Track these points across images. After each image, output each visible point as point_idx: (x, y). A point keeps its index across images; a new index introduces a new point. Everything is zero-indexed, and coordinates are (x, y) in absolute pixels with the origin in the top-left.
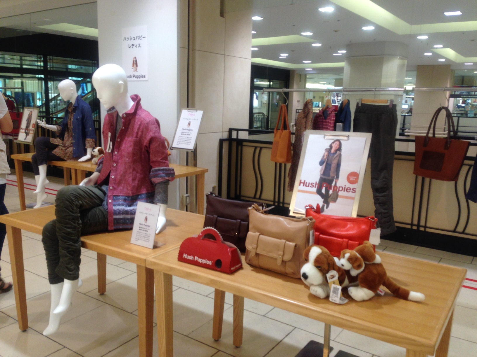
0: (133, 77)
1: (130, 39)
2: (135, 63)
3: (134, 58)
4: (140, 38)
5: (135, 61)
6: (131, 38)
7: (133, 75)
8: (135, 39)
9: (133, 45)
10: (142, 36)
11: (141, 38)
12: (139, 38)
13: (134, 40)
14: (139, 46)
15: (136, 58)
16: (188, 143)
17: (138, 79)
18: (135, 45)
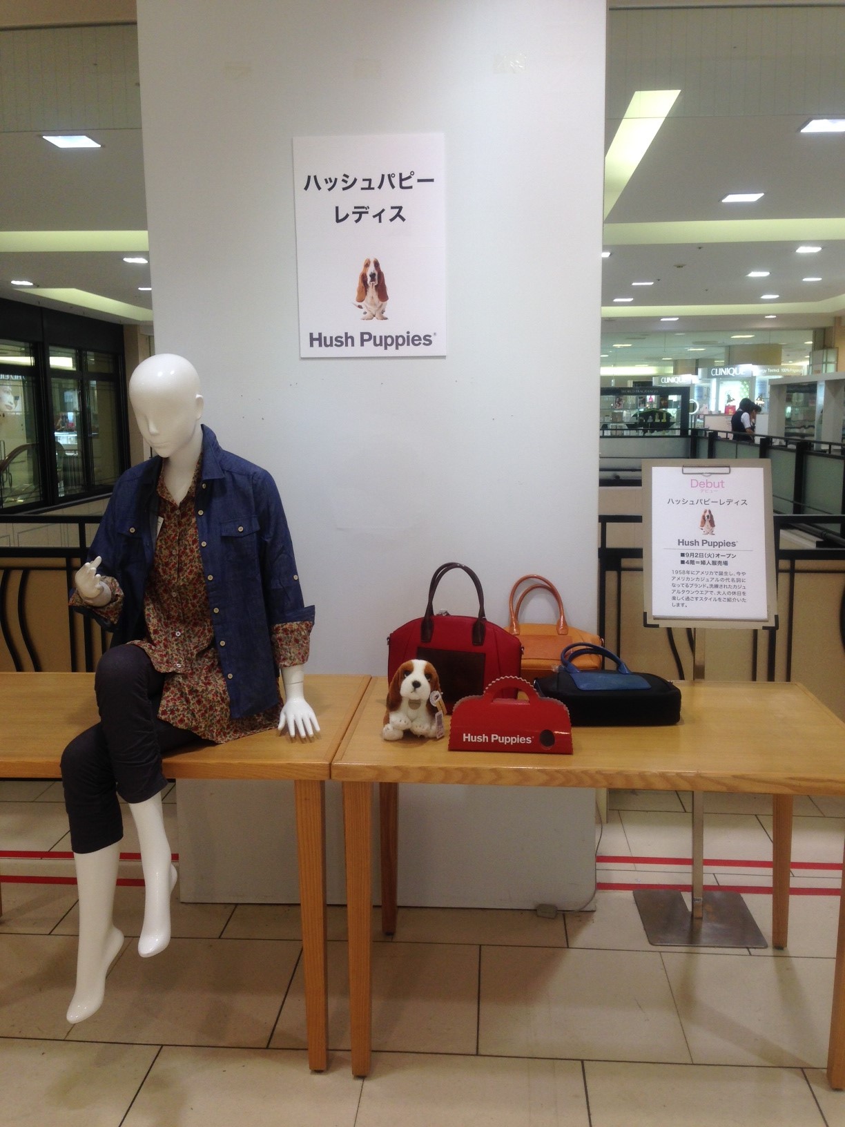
5: (373, 276)
6: (350, 181)
8: (375, 184)
10: (412, 173)
12: (396, 181)
13: (370, 188)
15: (377, 264)
16: (732, 596)
18: (374, 210)
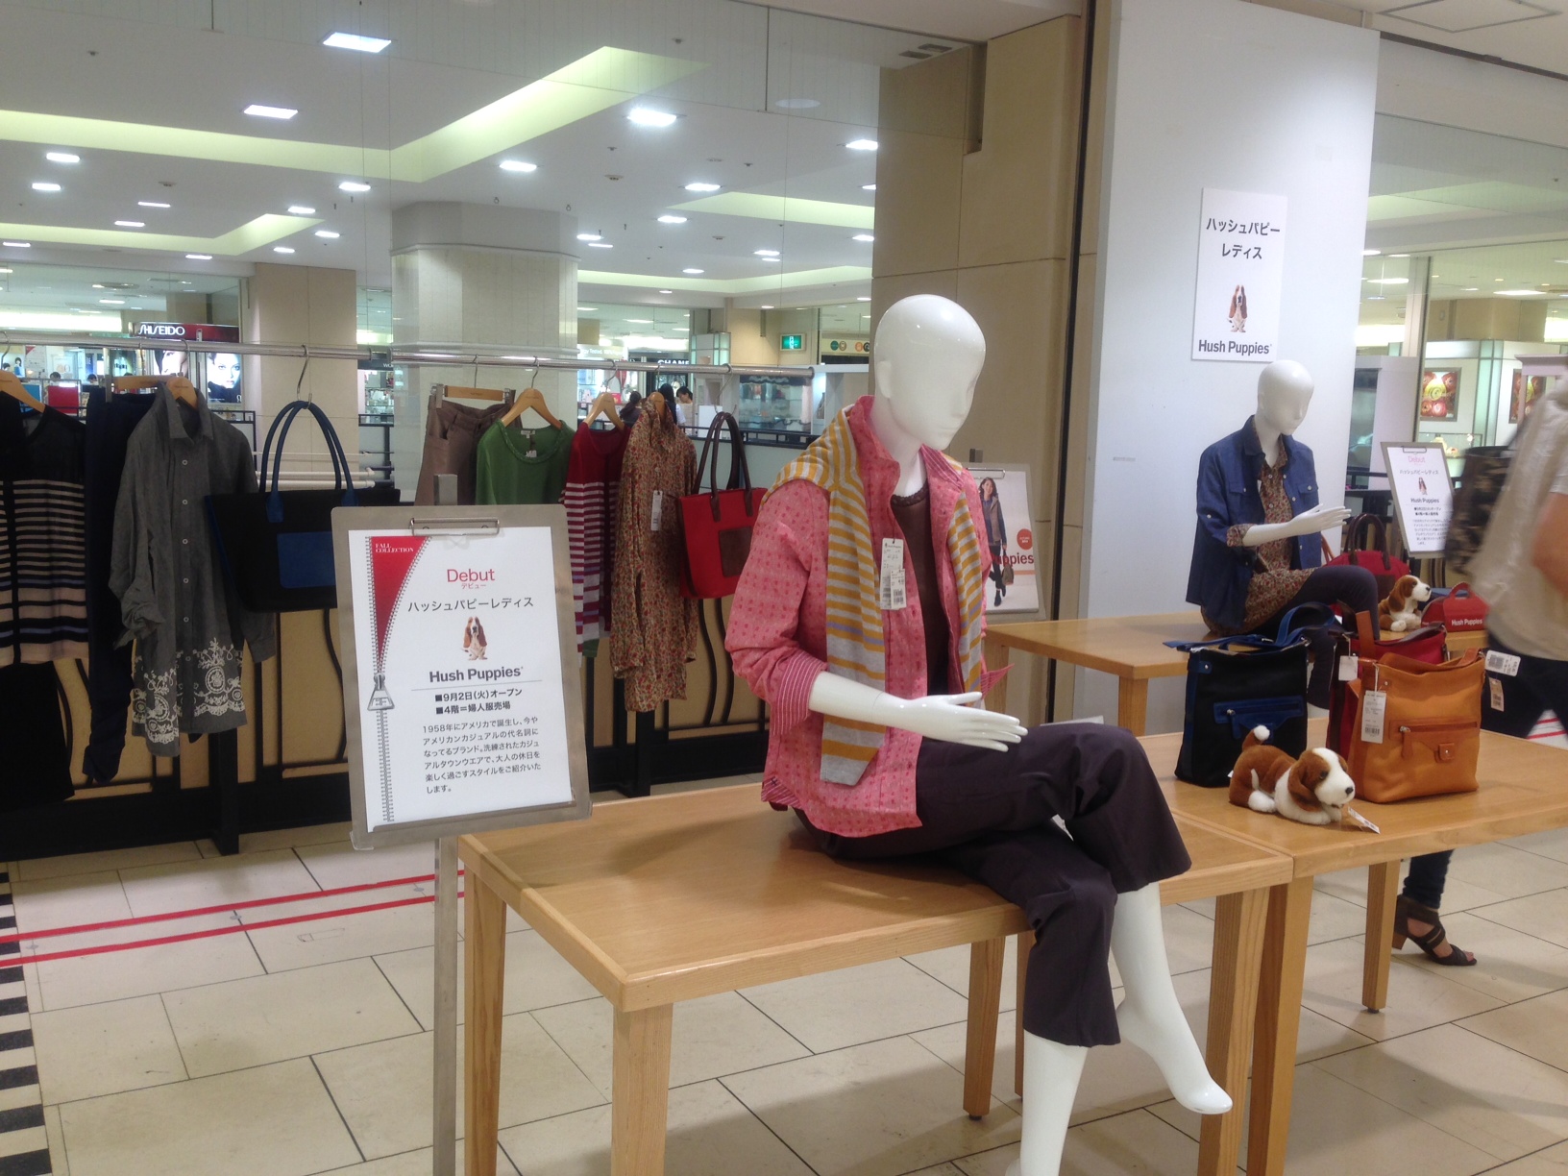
0: (1230, 348)
1: (1228, 228)
2: (1239, 305)
3: (1237, 290)
4: (1261, 229)
5: (1240, 298)
7: (1230, 342)
9: (1237, 249)
11: (1264, 231)
14: (1258, 254)
17: (1246, 357)
